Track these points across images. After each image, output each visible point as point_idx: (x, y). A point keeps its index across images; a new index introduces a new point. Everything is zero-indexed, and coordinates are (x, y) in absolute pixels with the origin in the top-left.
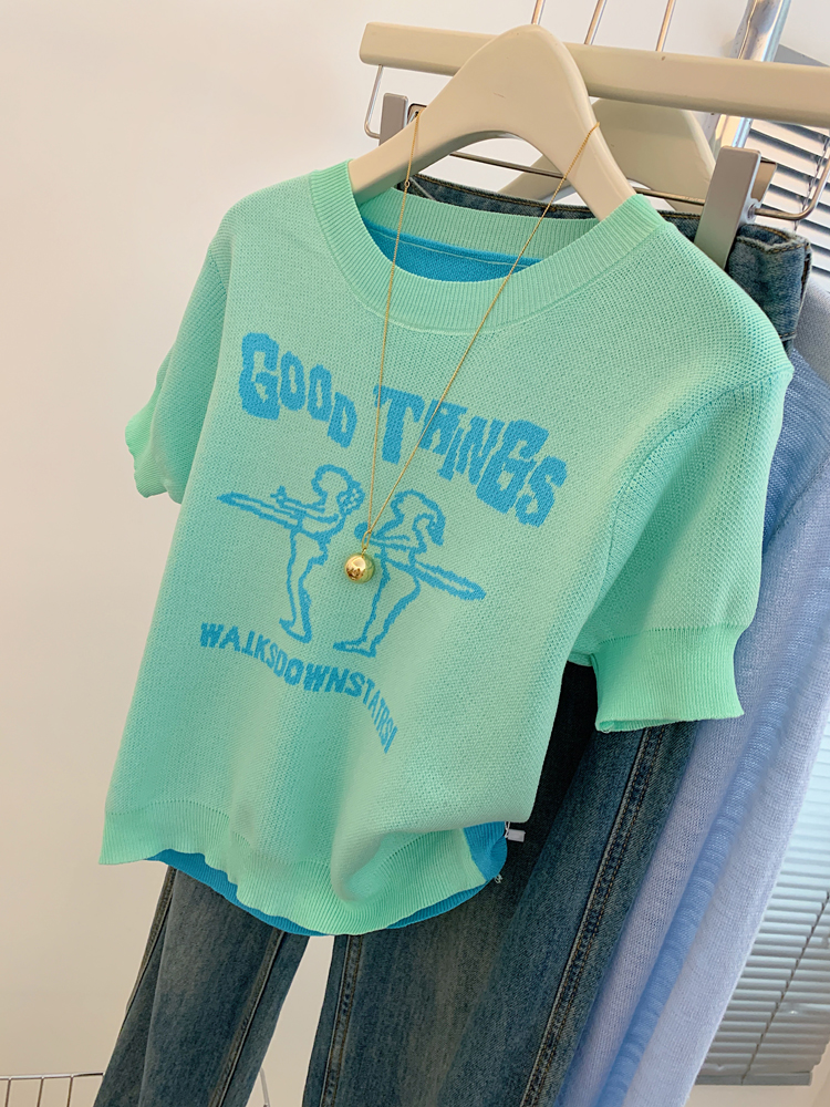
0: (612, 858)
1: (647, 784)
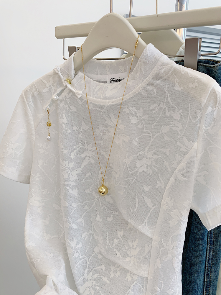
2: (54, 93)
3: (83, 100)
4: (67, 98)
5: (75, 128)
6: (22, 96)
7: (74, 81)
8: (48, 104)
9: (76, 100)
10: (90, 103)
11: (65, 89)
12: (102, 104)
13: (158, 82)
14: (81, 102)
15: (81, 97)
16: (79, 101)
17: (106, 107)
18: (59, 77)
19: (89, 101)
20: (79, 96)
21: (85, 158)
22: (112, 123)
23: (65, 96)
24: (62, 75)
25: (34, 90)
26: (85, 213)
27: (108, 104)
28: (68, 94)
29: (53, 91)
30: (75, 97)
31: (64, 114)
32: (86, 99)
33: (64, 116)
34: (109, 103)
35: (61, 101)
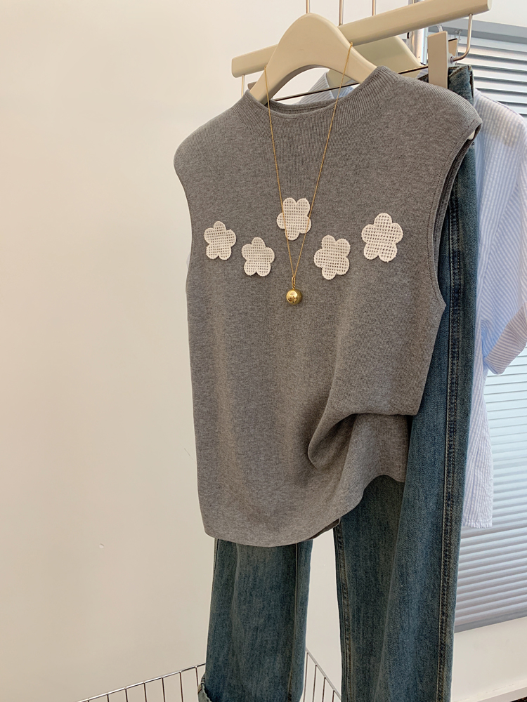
0: (452, 391)
1: (458, 348)
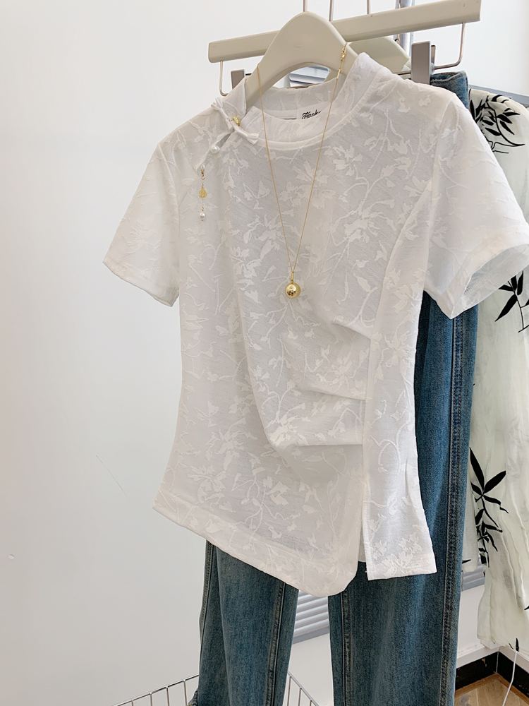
2: (212, 143)
3: (260, 147)
4: (234, 149)
5: (248, 195)
6: (157, 153)
7: (245, 120)
8: (203, 160)
9: (249, 149)
10: (272, 151)
11: (230, 135)
12: (290, 149)
13: (375, 105)
14: (257, 150)
15: (257, 142)
16: (253, 149)
17: (296, 153)
18: (221, 116)
19: (269, 148)
20: (254, 142)
21: (265, 242)
22: (308, 177)
23: (231, 146)
24: (226, 112)
25: (179, 140)
26: (270, 330)
27: (301, 148)
28: (236, 141)
29: (210, 140)
30: (248, 145)
31: (230, 174)
32: (265, 146)
33: (230, 176)
34: (301, 145)
35: (224, 154)
